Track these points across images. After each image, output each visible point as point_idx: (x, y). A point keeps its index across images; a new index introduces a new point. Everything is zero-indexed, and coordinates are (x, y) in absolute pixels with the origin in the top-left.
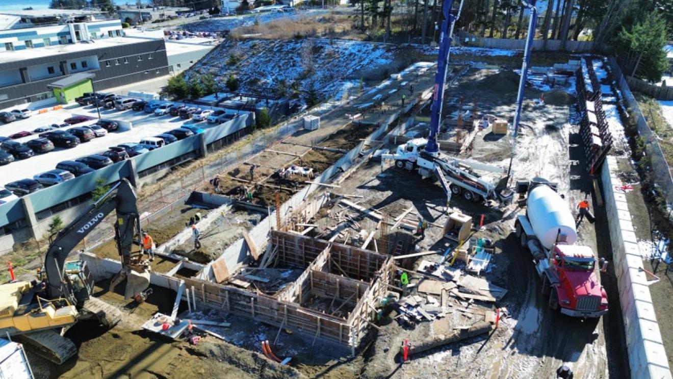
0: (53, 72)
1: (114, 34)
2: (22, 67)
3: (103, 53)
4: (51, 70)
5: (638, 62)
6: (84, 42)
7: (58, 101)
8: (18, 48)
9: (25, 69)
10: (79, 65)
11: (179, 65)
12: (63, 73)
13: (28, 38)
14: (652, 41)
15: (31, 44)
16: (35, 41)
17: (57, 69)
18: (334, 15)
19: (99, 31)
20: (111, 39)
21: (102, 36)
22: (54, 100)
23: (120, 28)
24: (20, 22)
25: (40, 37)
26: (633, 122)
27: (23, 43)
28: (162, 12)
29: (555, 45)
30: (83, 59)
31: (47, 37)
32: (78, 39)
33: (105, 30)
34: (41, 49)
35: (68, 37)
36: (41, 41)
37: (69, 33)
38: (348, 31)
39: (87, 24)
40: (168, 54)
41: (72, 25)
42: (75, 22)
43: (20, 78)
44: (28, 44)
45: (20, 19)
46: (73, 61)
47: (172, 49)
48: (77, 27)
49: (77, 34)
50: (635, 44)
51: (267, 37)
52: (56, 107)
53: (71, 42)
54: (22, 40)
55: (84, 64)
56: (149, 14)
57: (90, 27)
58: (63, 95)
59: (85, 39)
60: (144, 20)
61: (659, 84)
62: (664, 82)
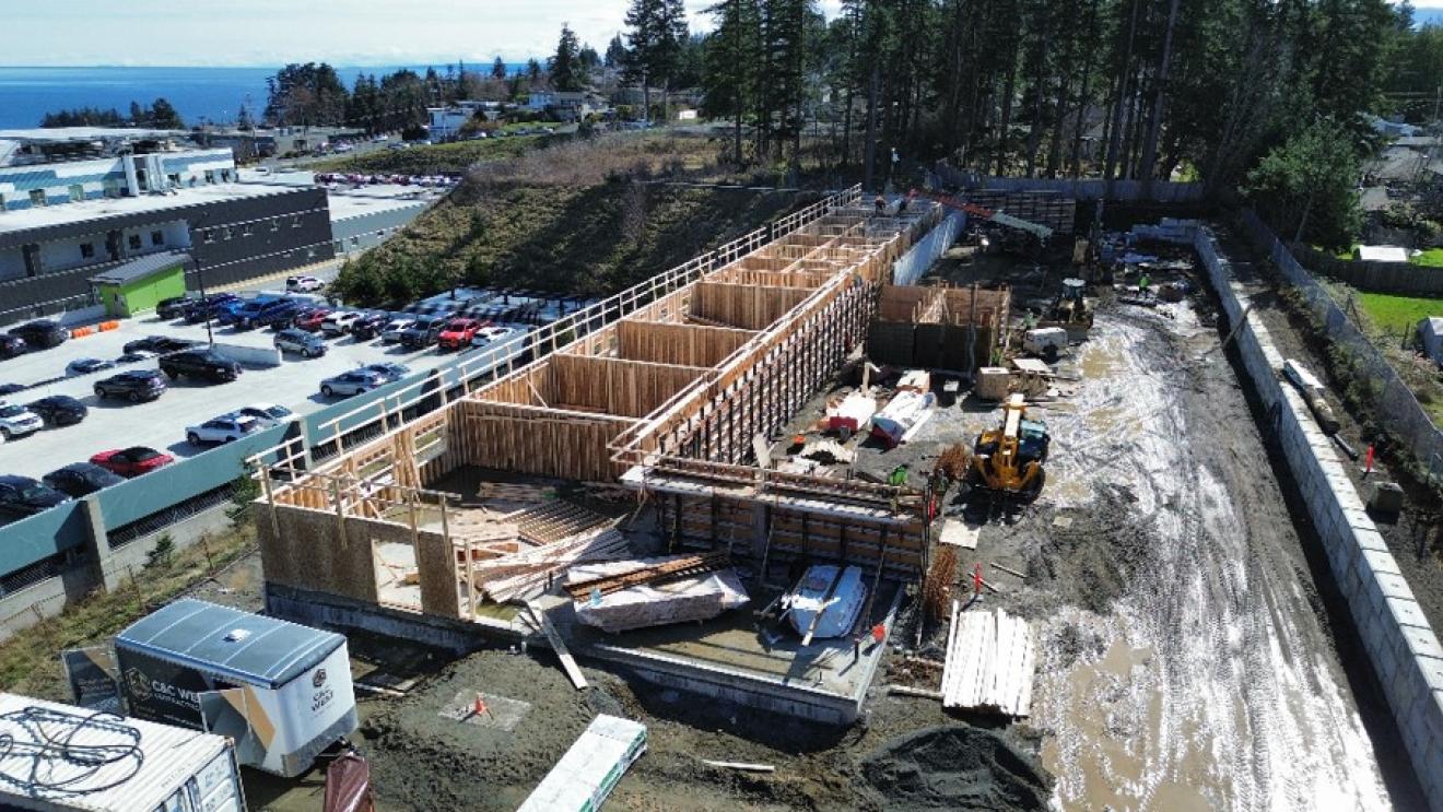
0: (91, 256)
1: (218, 177)
2: (28, 244)
3: (196, 215)
4: (86, 250)
5: (1306, 214)
6: (153, 193)
7: (109, 311)
8: (15, 206)
9: (35, 248)
10: (147, 241)
11: (355, 241)
12: (116, 255)
13: (34, 185)
14: (1328, 174)
15: (43, 196)
16: (50, 192)
17: (100, 249)
18: (676, 139)
19: (186, 170)
20: (211, 187)
21: (193, 180)
22: (100, 309)
23: (230, 164)
24: (18, 153)
25: (62, 182)
26: (1318, 321)
27: (25, 195)
28: (298, 136)
29: (1130, 190)
30: (155, 227)
31: (75, 184)
32: (143, 188)
33: (198, 170)
34: (65, 207)
35: (120, 183)
36: (64, 191)
37: (123, 175)
38: (711, 167)
39: (163, 156)
40: (333, 218)
41: (130, 159)
42: (136, 152)
43: (22, 267)
44: (37, 198)
45: (19, 146)
46: (133, 232)
47: (341, 207)
48: (140, 164)
49: (141, 176)
50: (1296, 179)
51: (545, 180)
52: (104, 324)
53: (125, 193)
54: (22, 189)
55: (157, 239)
56: (271, 140)
57: (166, 163)
58: (122, 298)
59: (156, 188)
60: (263, 155)
61: (1347, 257)
62: (1358, 251)
